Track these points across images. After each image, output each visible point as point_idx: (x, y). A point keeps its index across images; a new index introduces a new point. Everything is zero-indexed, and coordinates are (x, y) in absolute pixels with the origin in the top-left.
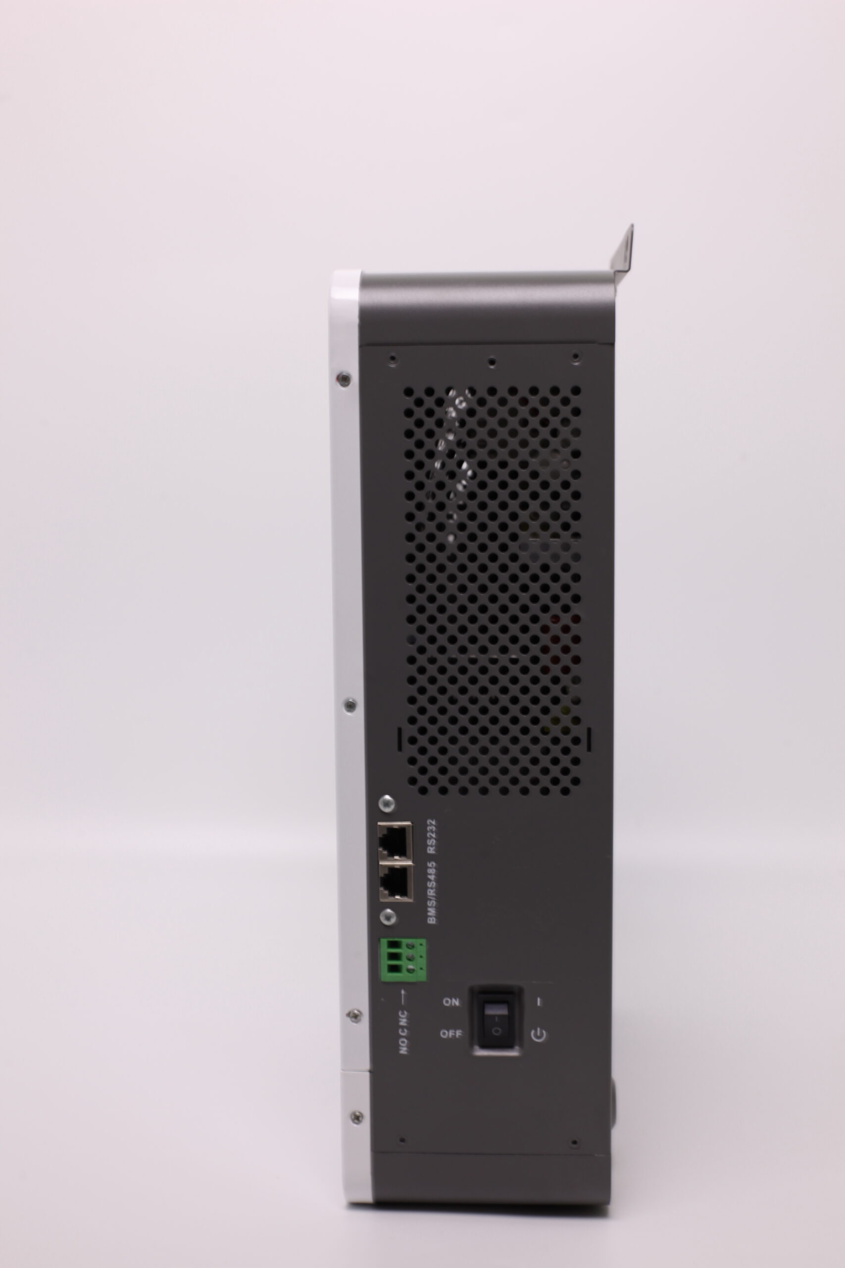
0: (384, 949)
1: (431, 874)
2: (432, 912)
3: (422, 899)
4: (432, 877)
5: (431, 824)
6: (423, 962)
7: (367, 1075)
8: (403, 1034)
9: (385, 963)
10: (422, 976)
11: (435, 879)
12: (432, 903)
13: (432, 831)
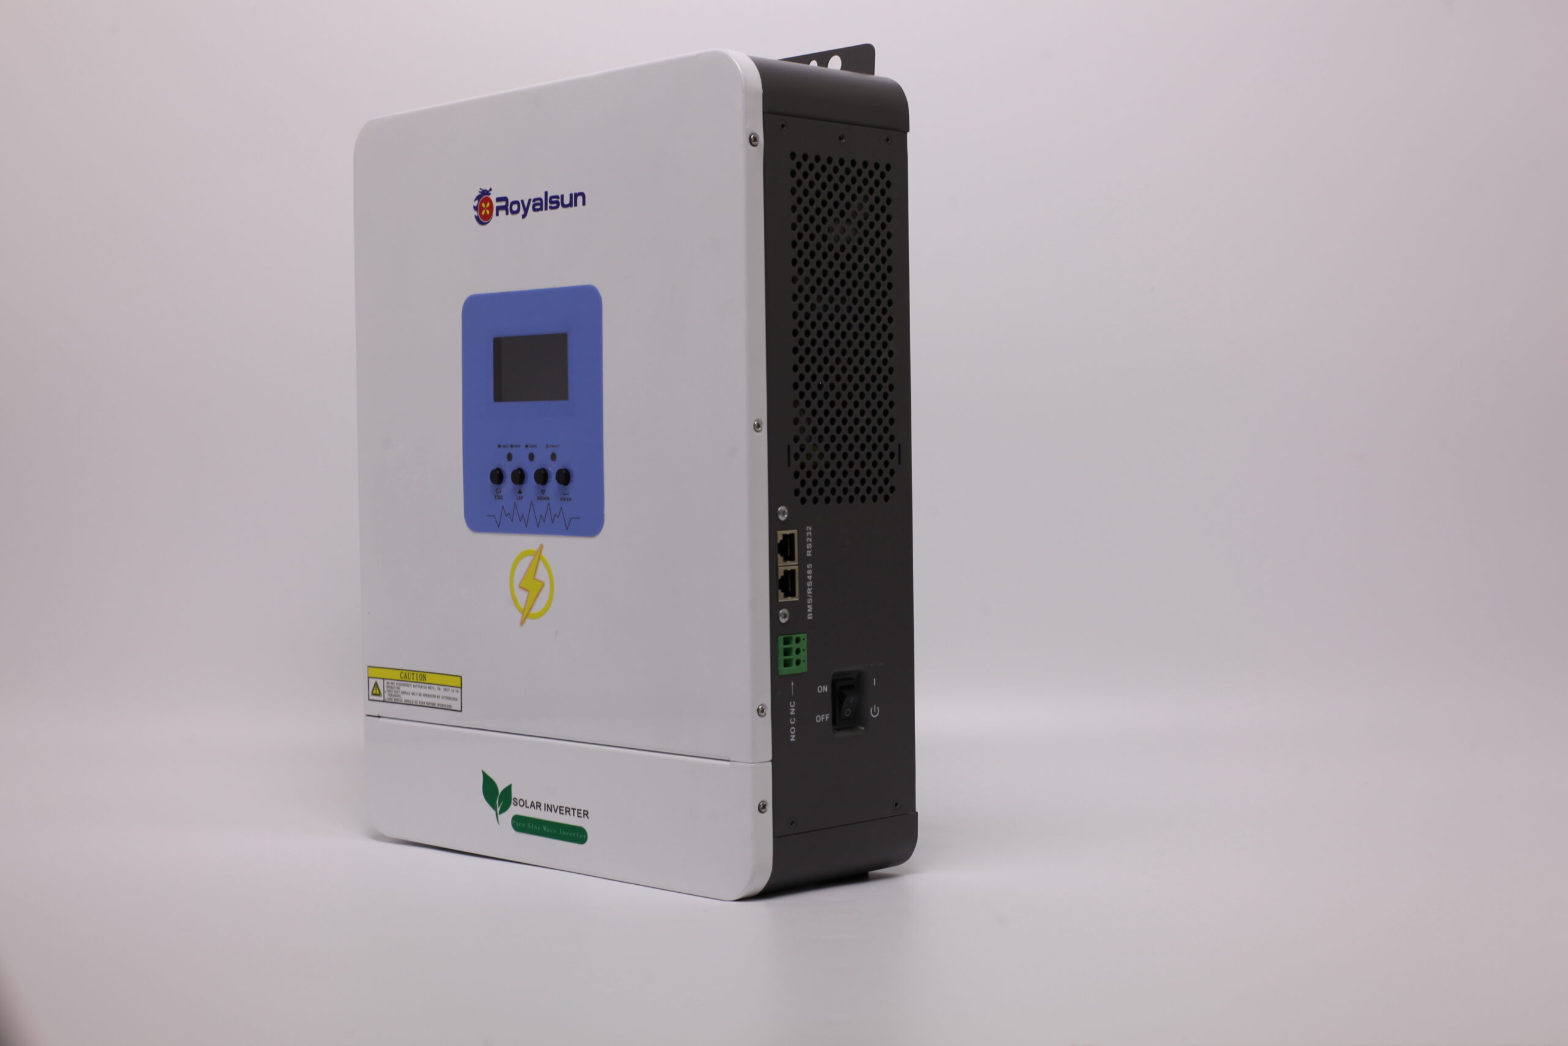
0: (781, 646)
1: (809, 575)
2: (810, 608)
3: (804, 597)
4: (810, 577)
5: (809, 531)
6: (803, 656)
7: (770, 764)
8: (792, 723)
9: (782, 658)
10: (803, 668)
11: (812, 578)
12: (810, 601)
13: (809, 537)
